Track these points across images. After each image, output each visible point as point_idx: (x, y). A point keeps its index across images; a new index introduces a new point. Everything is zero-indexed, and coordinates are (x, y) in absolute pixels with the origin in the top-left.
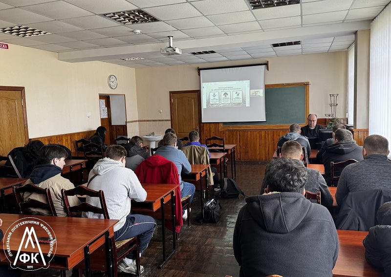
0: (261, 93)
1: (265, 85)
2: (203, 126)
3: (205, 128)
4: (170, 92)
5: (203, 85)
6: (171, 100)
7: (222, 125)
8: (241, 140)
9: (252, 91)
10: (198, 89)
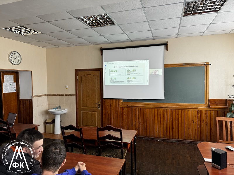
0: (160, 72)
1: (165, 65)
2: (105, 102)
3: (106, 104)
4: (75, 69)
5: (105, 63)
6: (76, 77)
7: (121, 101)
8: (140, 117)
9: (152, 70)
10: (100, 68)
